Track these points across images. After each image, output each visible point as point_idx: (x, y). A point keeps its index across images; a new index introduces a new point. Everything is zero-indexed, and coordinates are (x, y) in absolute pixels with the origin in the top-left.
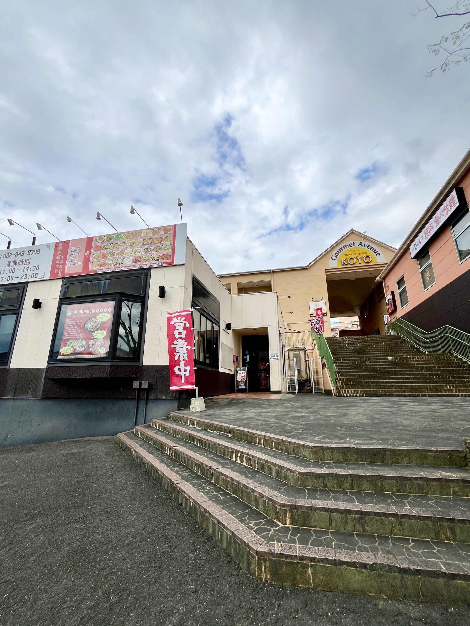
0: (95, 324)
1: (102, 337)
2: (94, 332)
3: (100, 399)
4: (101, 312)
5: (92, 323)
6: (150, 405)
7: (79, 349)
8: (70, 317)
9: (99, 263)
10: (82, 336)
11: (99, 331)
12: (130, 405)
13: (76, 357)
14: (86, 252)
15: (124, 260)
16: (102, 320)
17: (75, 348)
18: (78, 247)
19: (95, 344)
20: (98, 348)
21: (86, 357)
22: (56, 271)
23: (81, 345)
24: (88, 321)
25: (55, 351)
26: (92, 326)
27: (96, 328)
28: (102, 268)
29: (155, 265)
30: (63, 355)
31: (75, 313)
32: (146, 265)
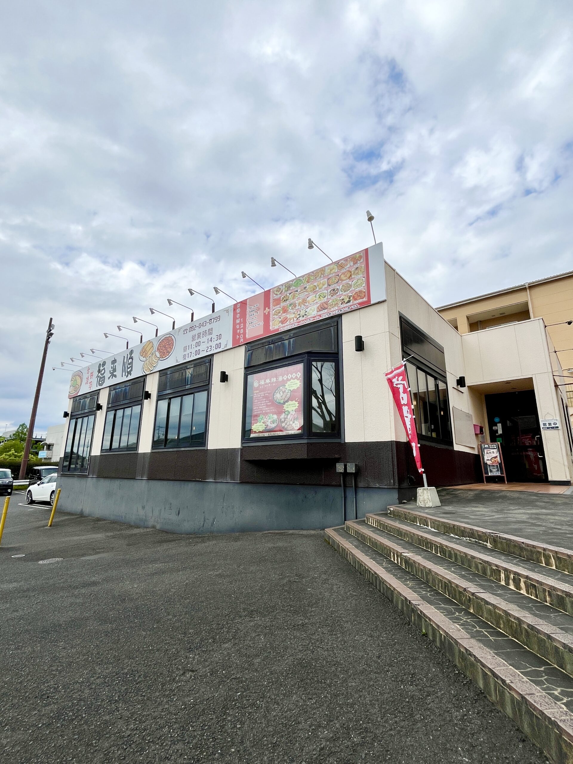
0: (284, 393)
1: (294, 408)
2: (284, 403)
3: (301, 484)
4: (289, 378)
5: (281, 392)
6: (360, 495)
7: (271, 425)
8: (257, 389)
9: (280, 320)
10: (272, 409)
11: (290, 402)
12: (337, 493)
13: (269, 434)
14: (265, 309)
15: (308, 310)
16: (292, 389)
17: (266, 424)
18: (256, 305)
19: (287, 418)
20: (291, 423)
21: (279, 435)
22: (238, 337)
23: (272, 420)
24: (277, 391)
25: (246, 429)
26: (282, 397)
27: (286, 399)
28: (284, 325)
29: (347, 310)
30: (255, 432)
31: (262, 383)
32: (334, 311)
